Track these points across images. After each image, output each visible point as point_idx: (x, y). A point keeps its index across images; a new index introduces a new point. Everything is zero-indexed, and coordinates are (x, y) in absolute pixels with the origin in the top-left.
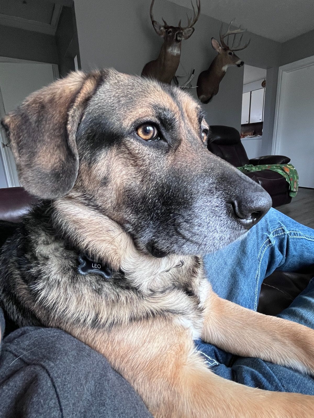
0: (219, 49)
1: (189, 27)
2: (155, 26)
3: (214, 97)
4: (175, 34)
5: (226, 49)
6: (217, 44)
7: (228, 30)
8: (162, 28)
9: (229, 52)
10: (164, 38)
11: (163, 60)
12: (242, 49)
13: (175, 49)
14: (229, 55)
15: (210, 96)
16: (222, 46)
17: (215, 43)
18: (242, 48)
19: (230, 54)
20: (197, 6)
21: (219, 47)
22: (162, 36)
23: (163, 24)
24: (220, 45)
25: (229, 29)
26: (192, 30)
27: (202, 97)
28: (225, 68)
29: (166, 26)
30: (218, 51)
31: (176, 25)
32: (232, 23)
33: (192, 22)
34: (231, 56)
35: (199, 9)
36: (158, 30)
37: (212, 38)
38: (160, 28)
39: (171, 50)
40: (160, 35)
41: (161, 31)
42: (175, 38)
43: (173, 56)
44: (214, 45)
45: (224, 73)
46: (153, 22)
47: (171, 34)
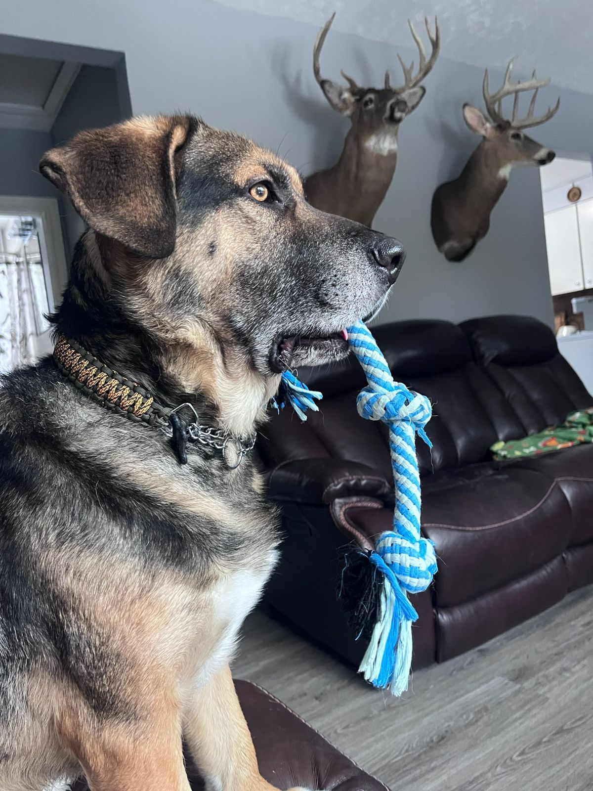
0: (487, 129)
1: (411, 85)
2: (327, 92)
3: (481, 244)
4: (385, 105)
5: (502, 126)
6: (480, 117)
7: (504, 83)
8: (346, 95)
9: (512, 132)
10: (352, 117)
11: (354, 168)
12: (541, 122)
13: (384, 140)
14: (513, 141)
15: (468, 241)
16: (491, 120)
17: (471, 115)
18: (538, 120)
19: (516, 136)
20: (431, 40)
21: (483, 124)
22: (348, 112)
23: (347, 85)
24: (487, 120)
25: (506, 82)
26: (420, 92)
27: (447, 245)
28: (505, 172)
29: (356, 90)
30: (483, 132)
31: (380, 85)
32: (511, 67)
33: (415, 73)
34: (518, 142)
35: (435, 45)
36: (335, 100)
37: (465, 105)
38: (341, 94)
39: (375, 144)
40: (341, 110)
41: (344, 101)
42: (387, 114)
43: (379, 158)
44: (470, 121)
45: (503, 184)
46: (323, 83)
47: (371, 106)
